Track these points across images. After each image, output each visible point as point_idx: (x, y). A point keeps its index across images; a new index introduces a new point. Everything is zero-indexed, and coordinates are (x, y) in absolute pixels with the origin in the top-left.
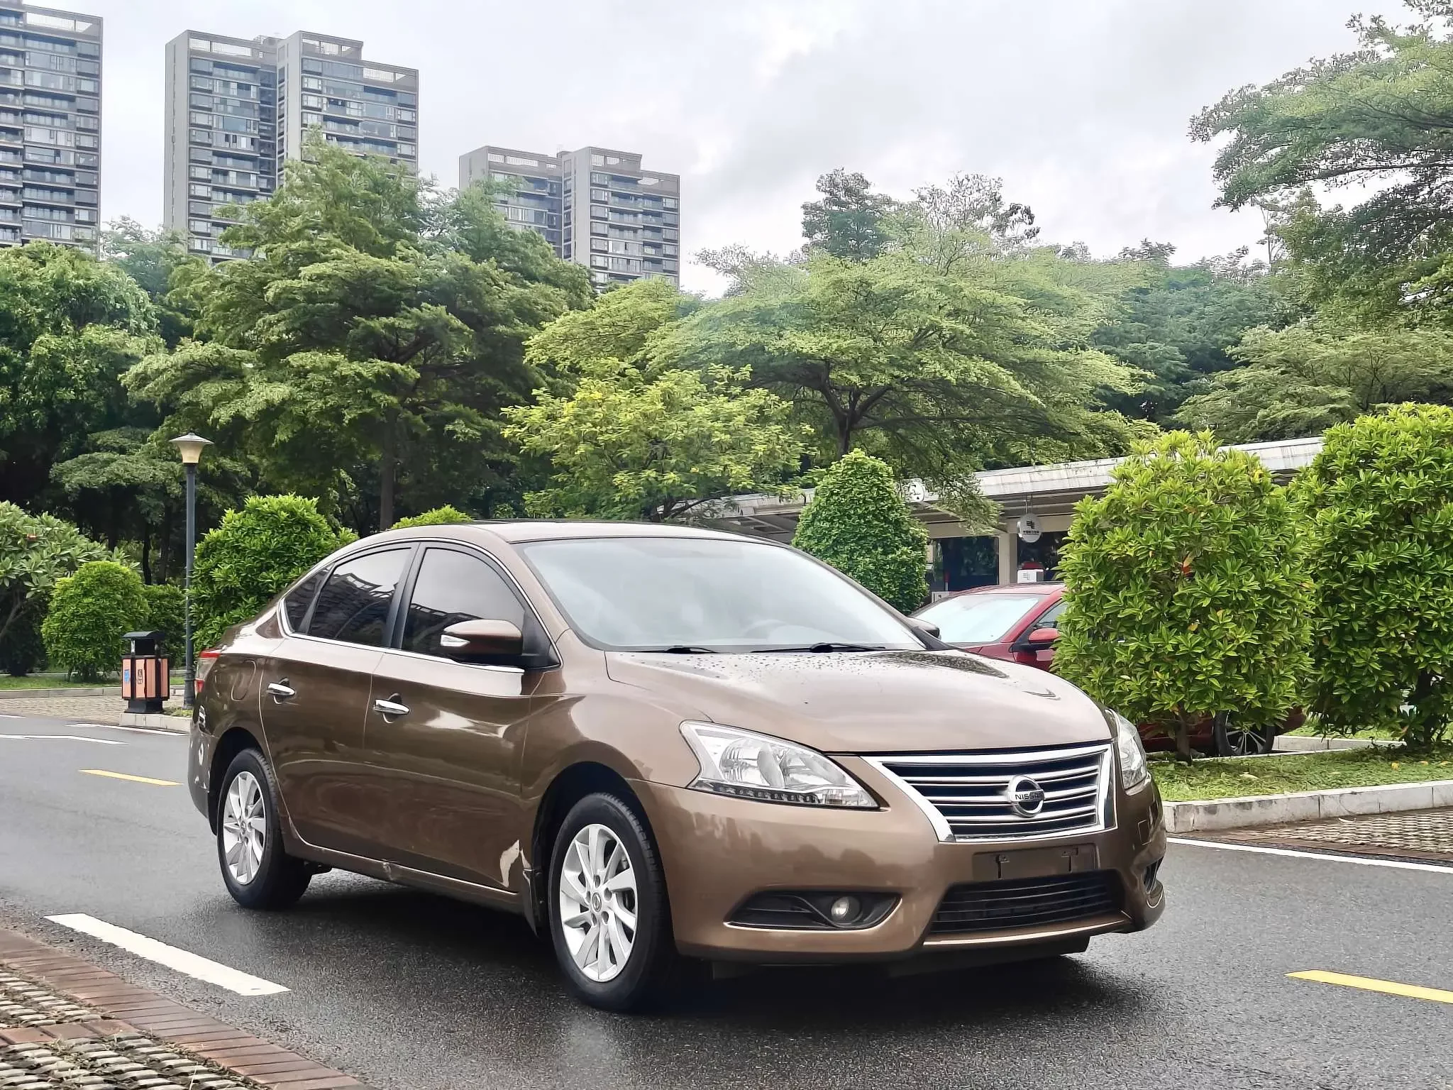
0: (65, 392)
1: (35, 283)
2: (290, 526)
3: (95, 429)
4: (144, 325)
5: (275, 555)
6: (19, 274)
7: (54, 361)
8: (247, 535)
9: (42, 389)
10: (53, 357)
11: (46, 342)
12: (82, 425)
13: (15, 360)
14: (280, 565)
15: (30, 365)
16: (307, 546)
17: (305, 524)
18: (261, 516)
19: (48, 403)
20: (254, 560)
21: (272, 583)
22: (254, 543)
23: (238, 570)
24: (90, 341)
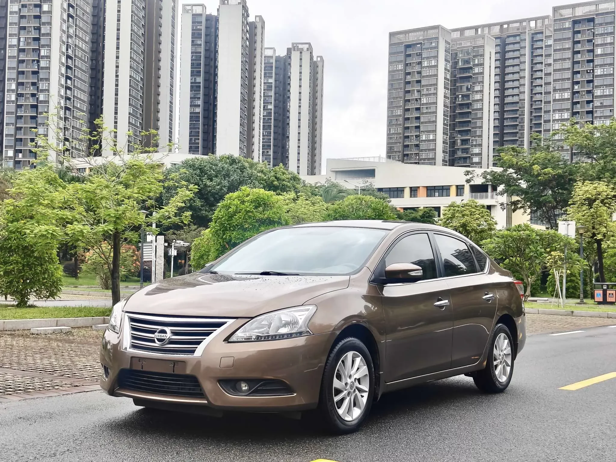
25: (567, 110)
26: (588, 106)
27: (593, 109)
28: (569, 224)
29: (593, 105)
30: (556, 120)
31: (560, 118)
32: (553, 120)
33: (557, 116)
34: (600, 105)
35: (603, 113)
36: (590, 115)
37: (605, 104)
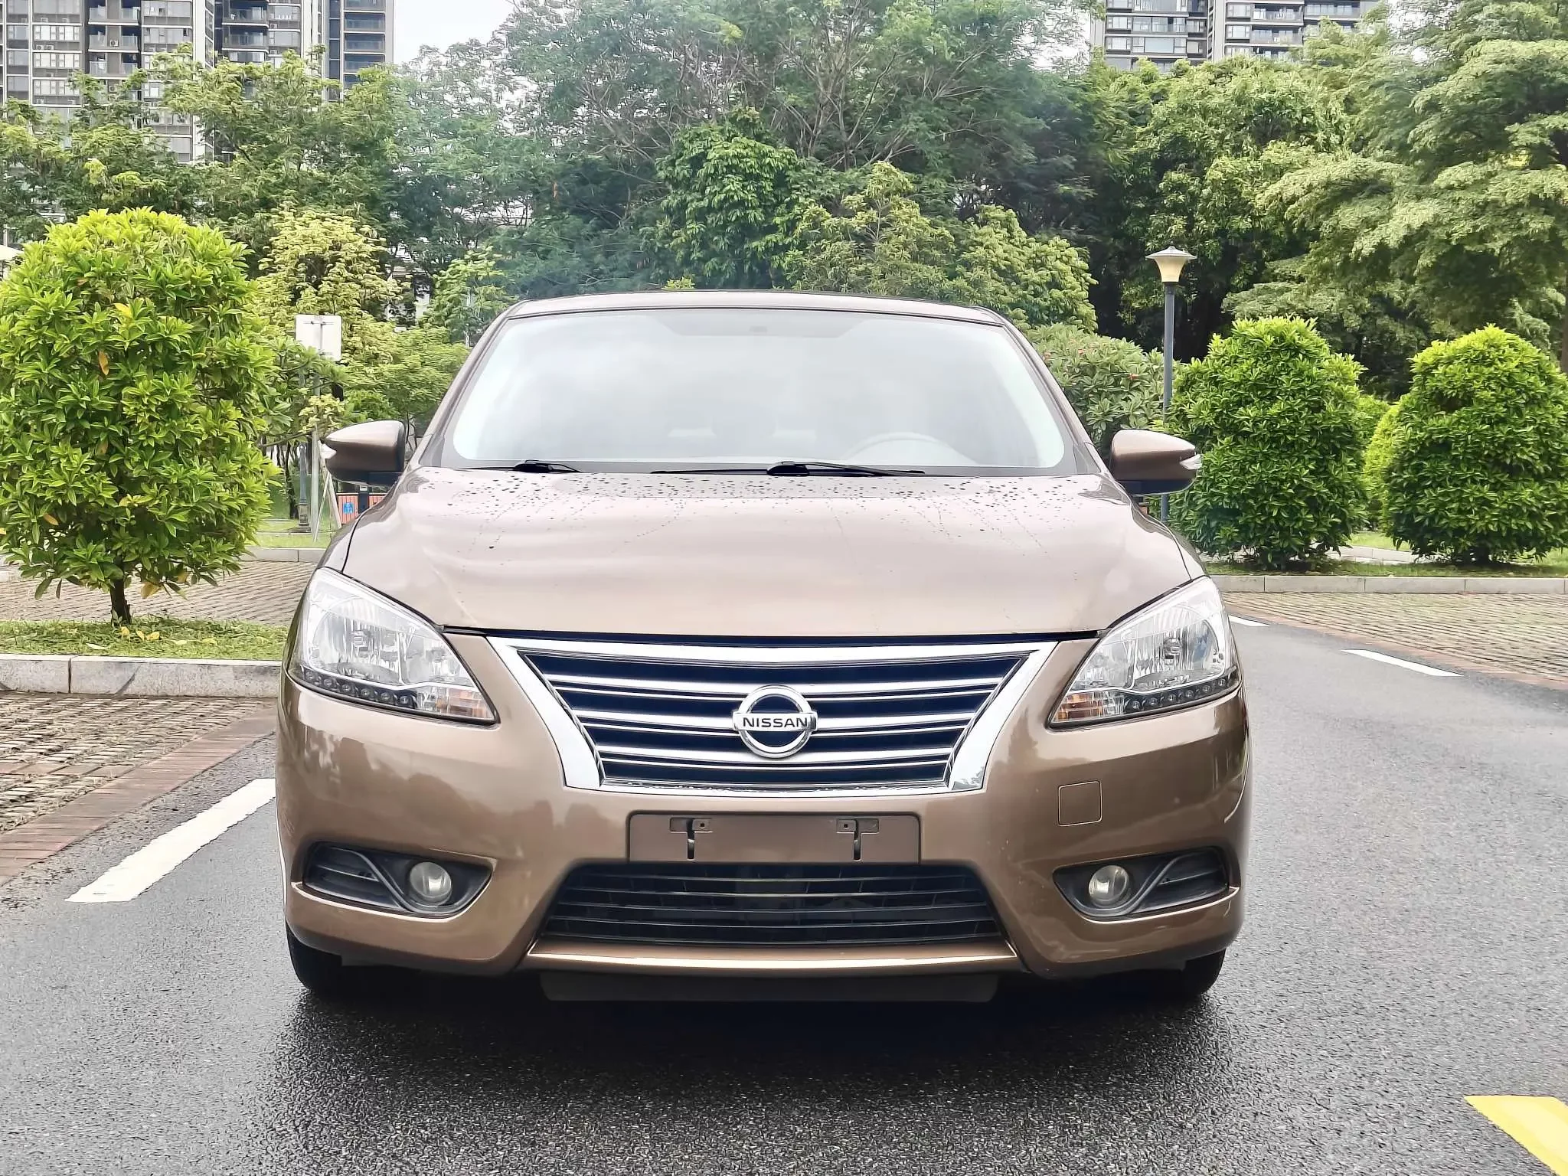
0: (1241, 220)
1: (1215, 101)
2: (1278, 352)
3: (1274, 257)
4: (1334, 139)
5: (1256, 386)
6: (1199, 92)
7: (1229, 186)
8: (1228, 364)
9: (1217, 218)
10: (1229, 181)
11: (1223, 166)
12: (1260, 253)
13: (1192, 188)
14: (1262, 399)
15: (1205, 192)
16: (1294, 376)
17: (1295, 350)
18: (1247, 342)
19: (1222, 233)
20: (1231, 394)
21: (1248, 420)
22: (1233, 374)
23: (1213, 405)
24: (1269, 160)
25: (73, 18)
26: (126, 15)
27: (140, 23)
28: (324, 323)
29: (139, 12)
30: (42, 42)
31: (54, 38)
32: (35, 43)
33: (46, 33)
34: (157, 14)
35: (165, 36)
36: (133, 38)
37: (170, 14)
